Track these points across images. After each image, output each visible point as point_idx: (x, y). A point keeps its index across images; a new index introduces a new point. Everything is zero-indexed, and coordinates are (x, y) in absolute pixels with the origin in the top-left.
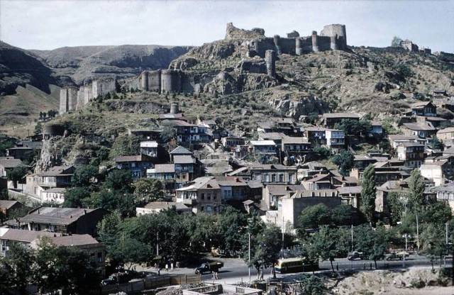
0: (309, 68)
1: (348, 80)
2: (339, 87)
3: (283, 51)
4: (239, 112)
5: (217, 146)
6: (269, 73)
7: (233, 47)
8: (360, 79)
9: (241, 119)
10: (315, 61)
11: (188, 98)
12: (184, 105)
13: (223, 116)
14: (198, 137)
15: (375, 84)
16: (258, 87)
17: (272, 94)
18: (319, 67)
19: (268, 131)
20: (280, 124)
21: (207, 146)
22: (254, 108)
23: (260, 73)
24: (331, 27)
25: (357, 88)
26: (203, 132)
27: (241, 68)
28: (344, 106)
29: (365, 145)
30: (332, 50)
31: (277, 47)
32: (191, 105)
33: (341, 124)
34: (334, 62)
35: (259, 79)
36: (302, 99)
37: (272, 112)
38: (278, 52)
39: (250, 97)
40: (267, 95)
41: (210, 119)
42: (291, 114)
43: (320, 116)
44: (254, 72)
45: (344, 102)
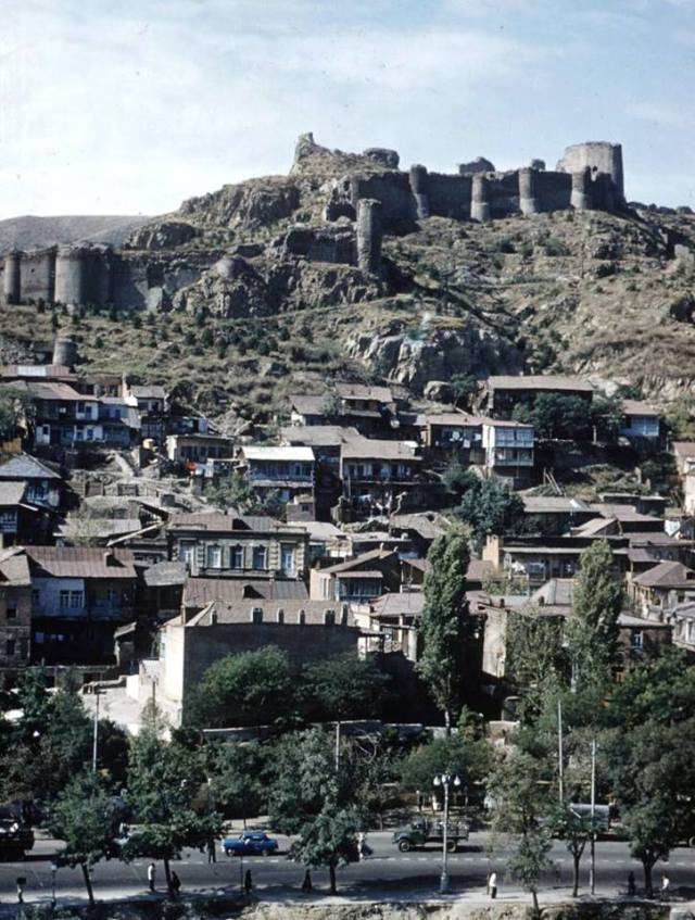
0: (498, 256)
1: (600, 291)
2: (573, 308)
3: (433, 209)
4: (252, 366)
5: (146, 458)
6: (363, 263)
7: (295, 195)
8: (633, 288)
9: (251, 387)
10: (519, 238)
11: (119, 325)
12: (100, 344)
13: (202, 376)
14: (98, 433)
15: (672, 301)
16: (326, 301)
17: (361, 320)
18: (528, 253)
19: (312, 420)
20: (351, 403)
21: (118, 458)
22: (299, 356)
23: (336, 262)
24: (582, 151)
25: (619, 312)
26: (117, 419)
27: (284, 248)
28: (573, 359)
29: (599, 470)
30: (573, 208)
31: (417, 197)
32: (121, 344)
33: (532, 408)
34: (570, 241)
35: (330, 278)
36: (440, 335)
37: (344, 367)
38: (419, 211)
39: (298, 326)
40: (347, 321)
41: (157, 384)
42: (401, 376)
43: (481, 384)
44: (320, 259)
45: (575, 349)
